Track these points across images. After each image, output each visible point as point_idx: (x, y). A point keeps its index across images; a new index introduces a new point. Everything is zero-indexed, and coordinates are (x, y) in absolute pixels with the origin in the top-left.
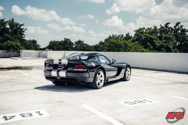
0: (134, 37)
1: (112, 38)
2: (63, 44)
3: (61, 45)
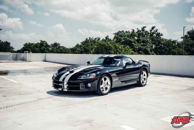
0: (113, 40)
1: (89, 40)
2: (39, 47)
3: (37, 47)
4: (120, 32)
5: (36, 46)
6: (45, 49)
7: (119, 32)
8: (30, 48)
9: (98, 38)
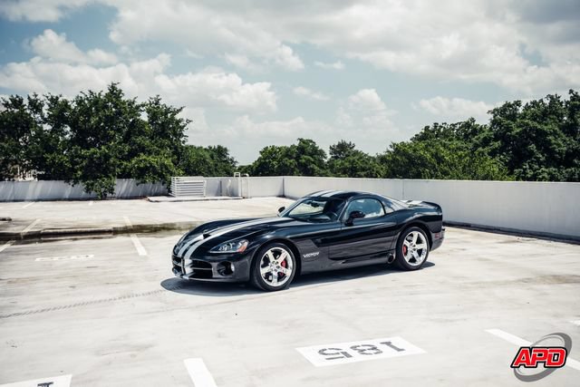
0: (491, 130)
1: (433, 132)
2: (294, 156)
3: (291, 157)
4: (509, 105)
5: (288, 153)
6: (309, 160)
7: (504, 106)
8: (274, 159)
9: (460, 123)
